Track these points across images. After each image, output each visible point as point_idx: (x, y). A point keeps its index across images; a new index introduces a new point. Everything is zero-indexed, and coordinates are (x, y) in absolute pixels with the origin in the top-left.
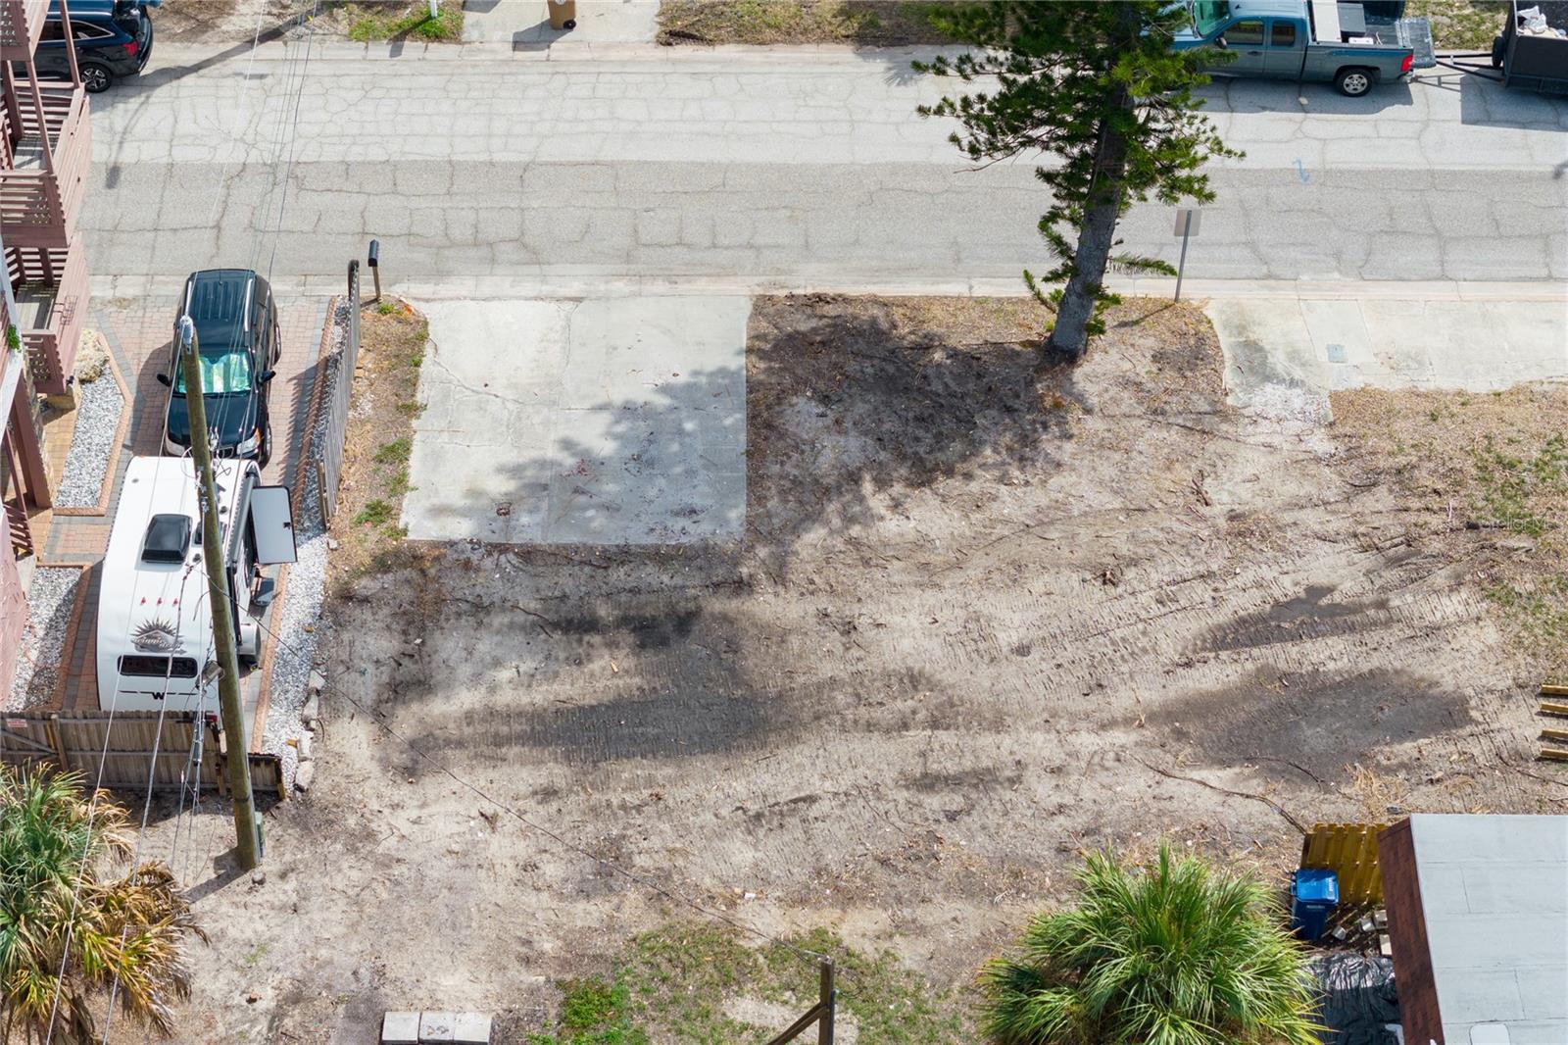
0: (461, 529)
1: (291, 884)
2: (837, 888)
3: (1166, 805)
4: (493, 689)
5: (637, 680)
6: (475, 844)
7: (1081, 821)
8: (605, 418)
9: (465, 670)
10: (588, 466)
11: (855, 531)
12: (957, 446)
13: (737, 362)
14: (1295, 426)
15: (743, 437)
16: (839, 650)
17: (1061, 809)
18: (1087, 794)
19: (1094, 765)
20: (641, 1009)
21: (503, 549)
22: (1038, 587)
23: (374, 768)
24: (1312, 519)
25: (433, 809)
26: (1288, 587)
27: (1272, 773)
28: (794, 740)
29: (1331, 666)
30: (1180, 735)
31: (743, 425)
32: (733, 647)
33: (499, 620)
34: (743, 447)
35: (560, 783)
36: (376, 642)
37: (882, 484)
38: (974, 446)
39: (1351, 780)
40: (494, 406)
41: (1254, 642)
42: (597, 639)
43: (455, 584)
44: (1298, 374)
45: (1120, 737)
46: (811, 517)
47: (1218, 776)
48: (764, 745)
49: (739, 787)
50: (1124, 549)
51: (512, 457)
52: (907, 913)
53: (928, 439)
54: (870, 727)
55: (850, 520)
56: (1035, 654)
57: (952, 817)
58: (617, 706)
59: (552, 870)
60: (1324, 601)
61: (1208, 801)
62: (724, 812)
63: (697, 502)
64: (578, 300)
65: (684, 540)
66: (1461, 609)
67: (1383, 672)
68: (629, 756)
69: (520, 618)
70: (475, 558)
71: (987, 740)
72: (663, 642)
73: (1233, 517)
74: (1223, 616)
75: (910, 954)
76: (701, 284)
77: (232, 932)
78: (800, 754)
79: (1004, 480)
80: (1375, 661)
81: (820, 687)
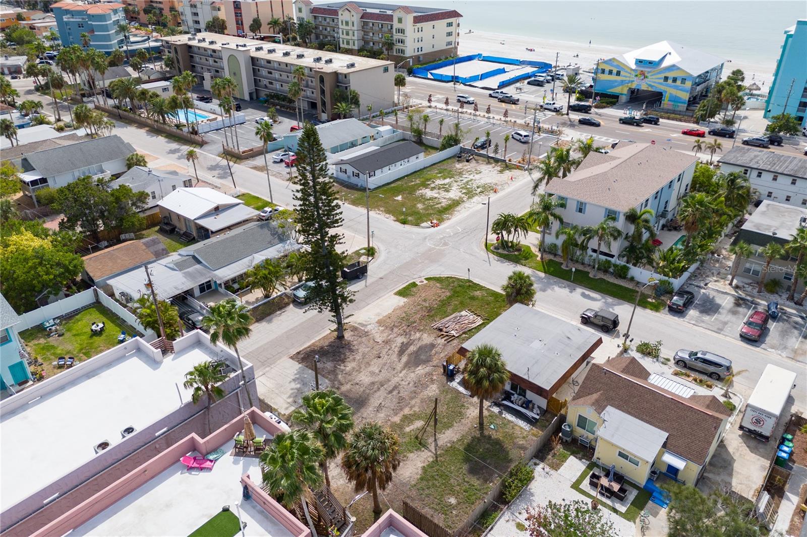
0: (292, 408)
2: (398, 410)
3: (419, 374)
8: (292, 383)
10: (299, 389)
11: (344, 372)
14: (376, 328)
16: (360, 387)
17: (409, 383)
18: (409, 380)
19: (406, 377)
22: (373, 363)
24: (392, 336)
26: (399, 345)
27: (424, 364)
29: (414, 349)
30: (410, 367)
32: (347, 396)
37: (340, 365)
38: (345, 354)
40: (274, 392)
41: (403, 352)
44: (369, 323)
45: (404, 372)
46: (336, 375)
47: (420, 368)
48: (366, 403)
49: (371, 409)
50: (377, 353)
51: (287, 396)
52: (410, 406)
53: (338, 357)
56: (382, 371)
57: (399, 393)
60: (405, 343)
62: (373, 413)
66: (419, 334)
73: (383, 342)
74: (397, 352)
75: (416, 409)
76: (279, 361)
79: (353, 355)
80: (418, 346)
81: (363, 392)
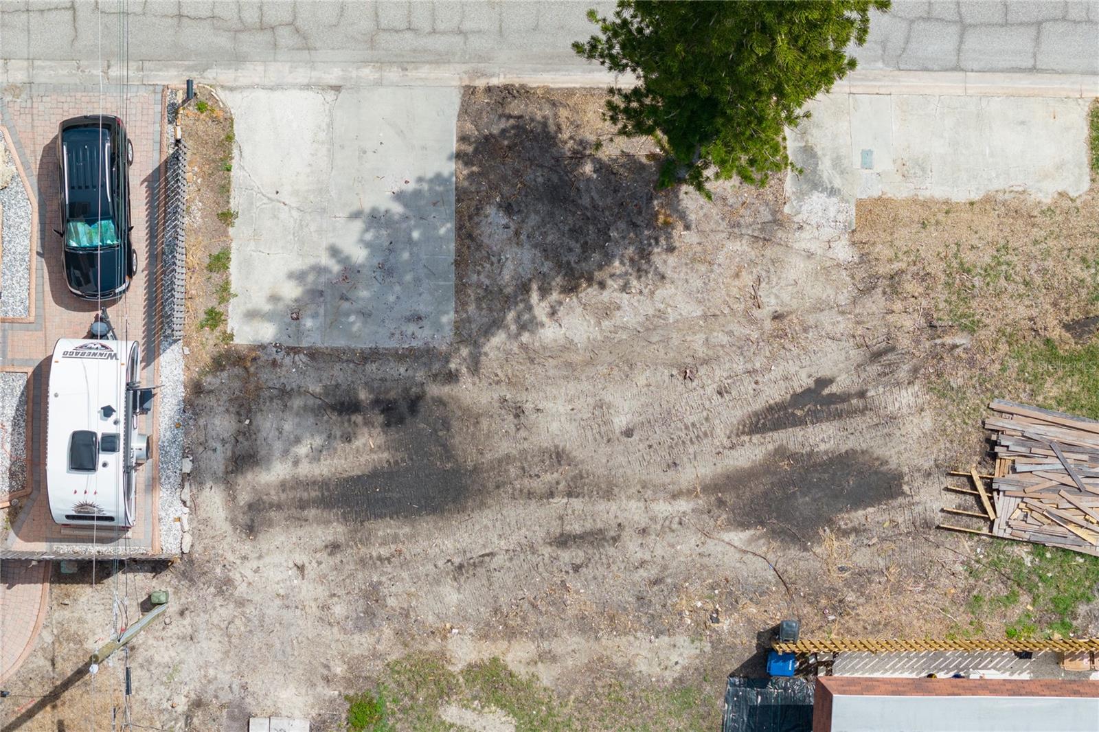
0: (267, 332)
1: (187, 622)
2: (506, 625)
3: (705, 560)
4: (296, 463)
5: (386, 455)
6: (293, 588)
7: (654, 572)
8: (358, 225)
9: (278, 446)
10: (350, 272)
11: (525, 338)
12: (596, 256)
13: (449, 168)
14: (827, 232)
15: (452, 246)
16: (512, 432)
17: (643, 563)
18: (659, 552)
19: (667, 528)
20: (393, 713)
21: (295, 350)
22: (642, 381)
23: (227, 527)
24: (827, 319)
25: (267, 560)
26: (804, 381)
27: (774, 534)
28: (482, 505)
29: (823, 447)
30: (721, 503)
31: (453, 235)
32: (446, 425)
33: (297, 402)
34: (452, 258)
35: (342, 539)
36: (222, 424)
37: (544, 292)
38: (608, 258)
39: (820, 541)
40: (284, 214)
41: (778, 426)
42: (358, 418)
43: (267, 377)
44: (837, 183)
45: (683, 505)
47: (738, 537)
48: (464, 509)
49: (449, 545)
50: (701, 351)
51: (298, 264)
52: (545, 645)
53: (577, 248)
54: (530, 495)
55: (523, 327)
56: (636, 437)
57: (576, 568)
58: (375, 475)
59: (339, 610)
60: (826, 391)
61: (732, 557)
62: (440, 563)
63: (422, 309)
64: (337, 88)
65: (414, 344)
66: (912, 399)
67: (854, 452)
68: (382, 516)
69: (311, 402)
70: (279, 357)
71: (602, 506)
72: (401, 420)
73: (777, 317)
74: (759, 405)
75: (547, 675)
76: (425, 71)
77: (157, 658)
78: (485, 518)
79: (625, 288)
80: (851, 444)
81: (500, 461)
